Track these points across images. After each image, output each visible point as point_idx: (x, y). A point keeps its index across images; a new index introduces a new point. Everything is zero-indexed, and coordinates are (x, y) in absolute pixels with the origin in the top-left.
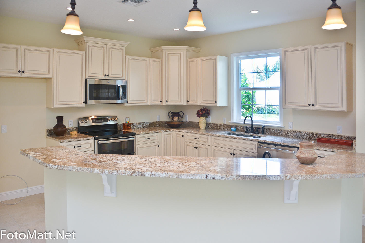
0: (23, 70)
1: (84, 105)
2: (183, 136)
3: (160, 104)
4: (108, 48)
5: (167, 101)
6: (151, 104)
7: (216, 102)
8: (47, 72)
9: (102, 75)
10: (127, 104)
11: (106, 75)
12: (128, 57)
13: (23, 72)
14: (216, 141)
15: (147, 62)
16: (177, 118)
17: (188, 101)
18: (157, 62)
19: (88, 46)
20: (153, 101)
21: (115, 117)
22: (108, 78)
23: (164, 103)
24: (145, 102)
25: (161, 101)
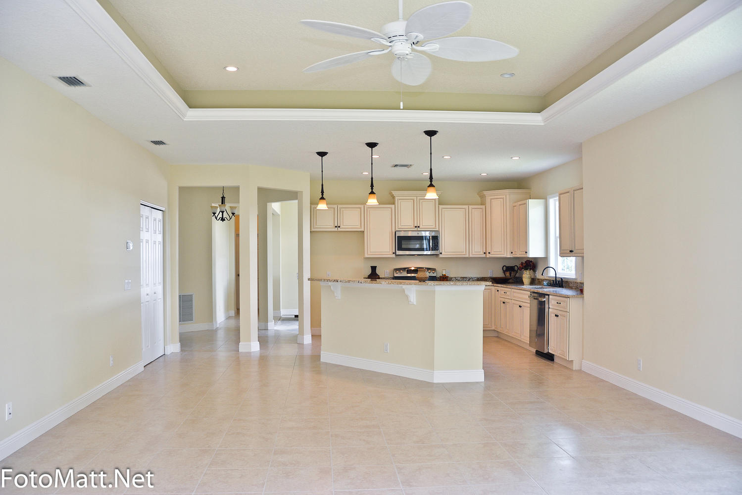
0: (339, 225)
1: (394, 256)
2: (498, 291)
3: (484, 256)
4: (418, 200)
5: (489, 253)
6: (471, 256)
7: (526, 252)
8: (359, 226)
9: (412, 227)
10: (441, 256)
11: (416, 227)
12: (441, 207)
13: (339, 227)
14: (515, 295)
15: (465, 211)
16: (509, 272)
17: (512, 253)
18: (479, 210)
19: (397, 200)
20: (474, 253)
21: (434, 270)
22: (419, 229)
23: (488, 256)
24: (464, 253)
25: (485, 253)
